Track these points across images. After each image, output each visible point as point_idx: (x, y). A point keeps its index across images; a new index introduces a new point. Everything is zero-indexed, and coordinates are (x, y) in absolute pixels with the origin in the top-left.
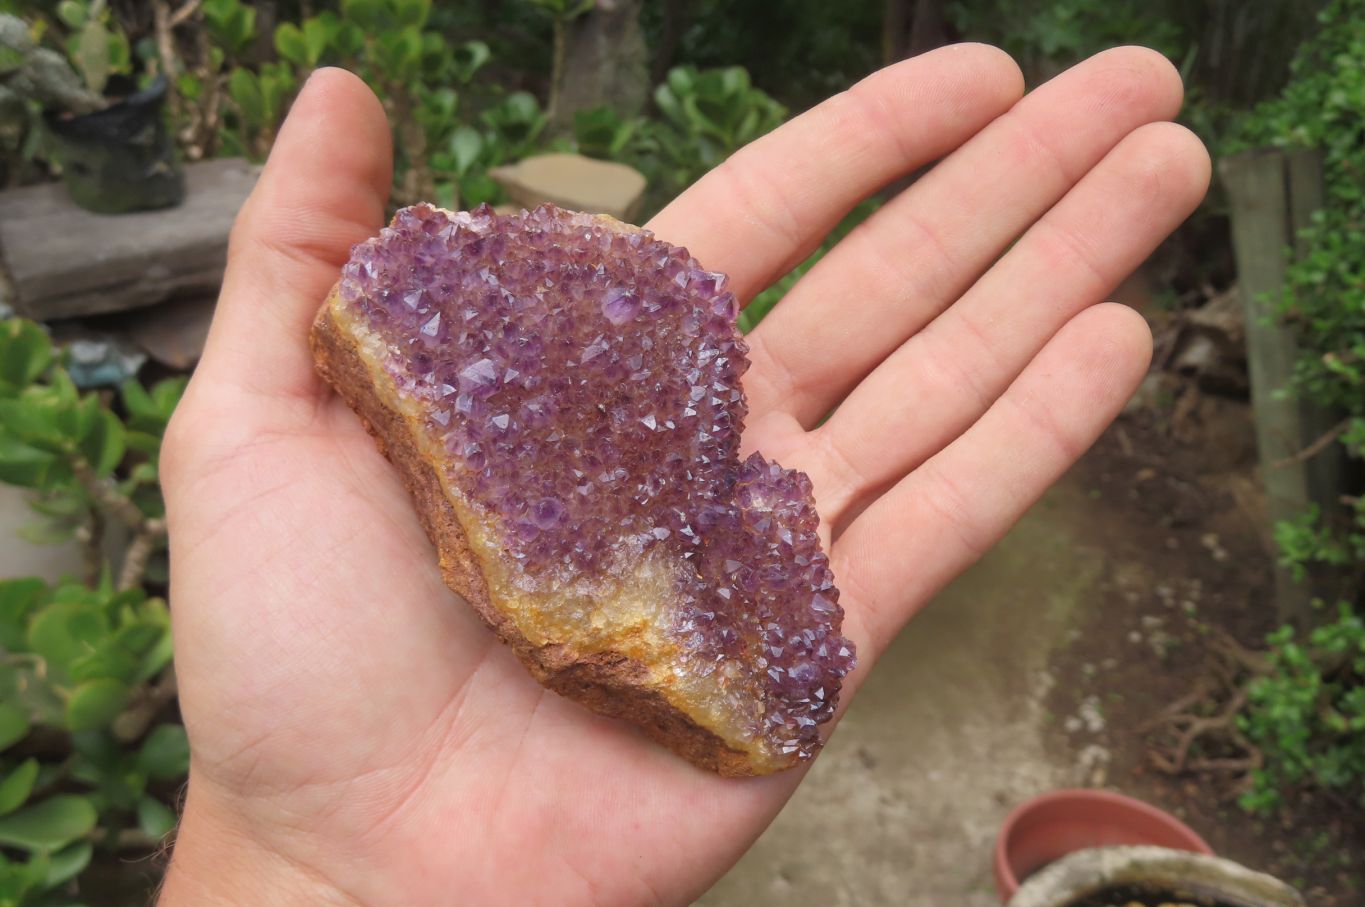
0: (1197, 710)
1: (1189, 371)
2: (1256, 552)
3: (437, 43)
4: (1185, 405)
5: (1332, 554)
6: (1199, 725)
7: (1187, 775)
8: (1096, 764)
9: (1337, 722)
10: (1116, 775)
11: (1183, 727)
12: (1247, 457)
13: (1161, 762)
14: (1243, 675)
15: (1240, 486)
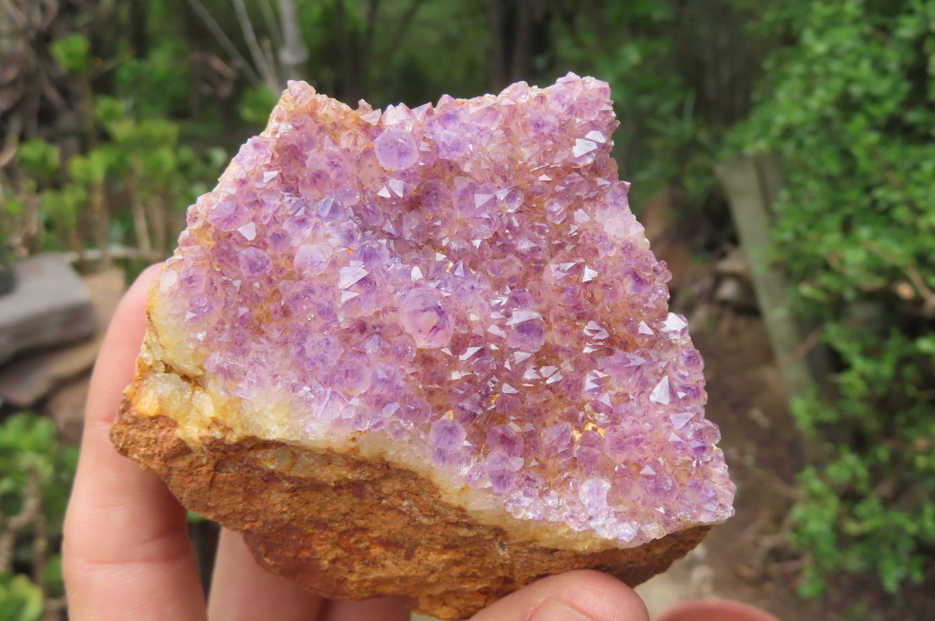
0: (764, 532)
1: (724, 303)
2: (784, 418)
3: (187, 154)
4: (725, 325)
5: (829, 415)
6: (768, 542)
7: (764, 578)
8: (704, 581)
9: (852, 528)
10: (719, 585)
11: (756, 544)
12: (768, 355)
13: (746, 571)
14: (789, 503)
15: (769, 374)
